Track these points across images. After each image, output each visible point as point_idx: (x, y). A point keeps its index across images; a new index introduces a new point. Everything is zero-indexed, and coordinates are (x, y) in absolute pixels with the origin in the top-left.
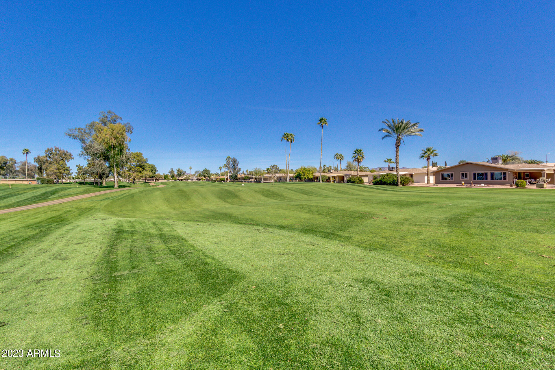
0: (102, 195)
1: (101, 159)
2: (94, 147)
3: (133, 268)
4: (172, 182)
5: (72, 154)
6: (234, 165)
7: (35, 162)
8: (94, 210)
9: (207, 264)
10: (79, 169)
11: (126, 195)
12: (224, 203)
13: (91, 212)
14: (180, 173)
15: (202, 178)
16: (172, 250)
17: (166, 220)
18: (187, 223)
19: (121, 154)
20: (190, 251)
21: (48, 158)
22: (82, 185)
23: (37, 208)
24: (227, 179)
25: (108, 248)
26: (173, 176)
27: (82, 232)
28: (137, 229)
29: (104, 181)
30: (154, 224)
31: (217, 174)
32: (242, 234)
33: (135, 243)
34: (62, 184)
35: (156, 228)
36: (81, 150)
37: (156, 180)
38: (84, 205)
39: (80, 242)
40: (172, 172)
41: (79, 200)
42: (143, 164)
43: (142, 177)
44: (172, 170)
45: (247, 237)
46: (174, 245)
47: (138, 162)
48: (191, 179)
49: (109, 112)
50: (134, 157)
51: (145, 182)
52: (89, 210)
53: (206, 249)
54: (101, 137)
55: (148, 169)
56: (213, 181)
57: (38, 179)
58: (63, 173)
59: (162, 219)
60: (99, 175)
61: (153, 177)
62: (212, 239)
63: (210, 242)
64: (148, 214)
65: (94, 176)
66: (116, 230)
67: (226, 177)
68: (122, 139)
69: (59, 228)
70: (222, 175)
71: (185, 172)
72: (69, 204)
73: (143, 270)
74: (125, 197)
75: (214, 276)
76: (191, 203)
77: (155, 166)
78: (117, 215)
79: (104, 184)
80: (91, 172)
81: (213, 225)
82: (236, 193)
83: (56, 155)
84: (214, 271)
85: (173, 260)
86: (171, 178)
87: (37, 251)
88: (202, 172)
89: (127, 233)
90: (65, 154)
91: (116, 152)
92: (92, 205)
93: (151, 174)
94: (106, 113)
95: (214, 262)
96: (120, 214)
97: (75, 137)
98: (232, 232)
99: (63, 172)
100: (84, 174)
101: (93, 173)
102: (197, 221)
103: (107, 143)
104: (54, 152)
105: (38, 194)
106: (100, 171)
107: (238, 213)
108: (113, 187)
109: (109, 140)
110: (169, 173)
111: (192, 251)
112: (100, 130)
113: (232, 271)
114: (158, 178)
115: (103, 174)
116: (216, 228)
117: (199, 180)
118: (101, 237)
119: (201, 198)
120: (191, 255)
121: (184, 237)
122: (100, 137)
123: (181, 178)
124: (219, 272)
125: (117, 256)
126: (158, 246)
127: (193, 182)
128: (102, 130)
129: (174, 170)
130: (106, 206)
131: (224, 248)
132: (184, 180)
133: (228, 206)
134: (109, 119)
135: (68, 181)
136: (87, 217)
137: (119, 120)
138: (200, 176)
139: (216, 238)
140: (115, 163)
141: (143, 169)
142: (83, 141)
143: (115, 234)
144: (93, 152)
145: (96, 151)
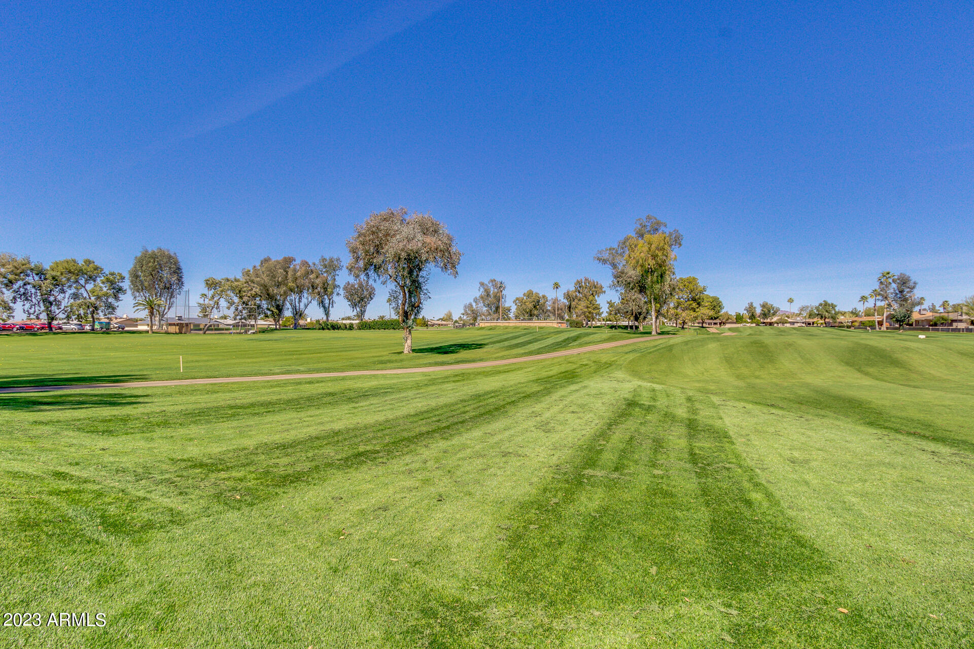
0: (630, 345)
1: (635, 291)
2: (626, 274)
3: (616, 469)
4: (750, 328)
5: (603, 286)
6: (901, 292)
7: (564, 299)
8: (614, 367)
9: (749, 503)
10: (610, 307)
11: (661, 346)
12: (858, 375)
13: (610, 368)
14: (768, 312)
15: (815, 320)
16: (695, 454)
17: (711, 396)
18: (750, 406)
19: (661, 282)
20: (728, 465)
21: (577, 293)
22: (614, 330)
23: (553, 358)
24: (880, 323)
25: (604, 427)
26: (752, 317)
27: (586, 397)
28: (658, 403)
29: (641, 324)
30: (689, 399)
31: (855, 313)
32: (876, 453)
33: (643, 428)
34: (591, 327)
35: (688, 407)
36: (612, 279)
37: (720, 324)
38: (604, 358)
39: (577, 410)
40: (751, 309)
41: (601, 350)
42: (698, 296)
43: (696, 318)
44: (751, 305)
45: (891, 465)
46: (704, 444)
47: (690, 294)
48: (790, 322)
49: (648, 218)
50: (685, 286)
51: (702, 327)
52: (609, 365)
53: (763, 470)
54: (634, 258)
55: (706, 304)
56: (843, 327)
57: (568, 320)
58: (593, 313)
59: (707, 392)
60: (634, 315)
61: (715, 319)
62: (790, 449)
63: (781, 455)
64: (688, 380)
65: (628, 317)
66: (628, 400)
67: (877, 318)
68: (664, 258)
69: (565, 386)
70: (867, 315)
71: (778, 310)
72: (587, 356)
73: (628, 478)
74: (659, 349)
75: (747, 538)
76: (776, 369)
77: (720, 299)
78: (641, 378)
79: (641, 328)
80: (625, 310)
81: (807, 420)
82: (897, 356)
83: (586, 288)
84: (754, 526)
85: (685, 474)
86: (749, 321)
87: (529, 413)
88: (817, 308)
89: (640, 408)
90: (596, 286)
91: (655, 278)
92: (613, 359)
93: (712, 313)
94: (645, 220)
95: (765, 504)
96: (647, 376)
97: (604, 261)
98: (848, 445)
99: (592, 311)
100: (616, 314)
101: (627, 312)
102: (772, 406)
103: (642, 266)
104: (583, 284)
105: (560, 340)
106: (635, 309)
107: (887, 403)
108: (650, 333)
109: (645, 261)
110: (745, 312)
111: (730, 465)
112: (633, 246)
113: (800, 542)
114: (724, 321)
115: (640, 314)
116: (811, 429)
117: (809, 324)
118: (604, 408)
119: (799, 359)
120: (725, 473)
121: (731, 433)
122: (632, 258)
123: (769, 320)
124: (765, 532)
125: (607, 442)
126: (677, 439)
127: (794, 329)
128: (635, 246)
129: (754, 305)
130: (631, 362)
131: (809, 477)
132: (776, 325)
133: (867, 381)
134: (649, 228)
135: (599, 324)
136: (602, 376)
137: (662, 228)
138: (811, 315)
139: (800, 449)
140: (653, 296)
141: (699, 304)
142: (614, 266)
143: (624, 407)
144: (626, 281)
145: (628, 280)
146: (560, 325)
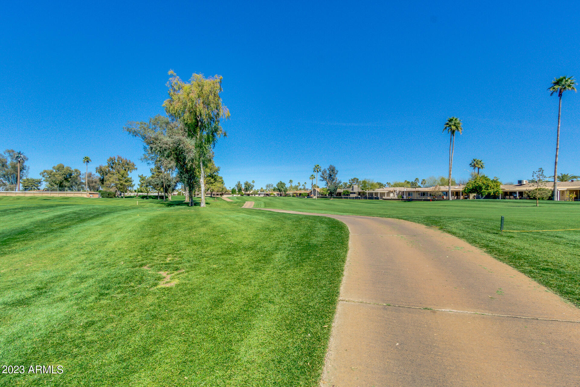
1: (172, 160)
4: (238, 197)
5: (135, 164)
7: (97, 172)
10: (142, 180)
14: (247, 187)
15: (271, 192)
21: (110, 168)
22: (145, 200)
26: (240, 190)
29: (170, 195)
34: (123, 198)
37: (220, 195)
40: (239, 185)
42: (215, 174)
48: (258, 194)
51: (211, 197)
57: (100, 191)
58: (124, 185)
60: (164, 187)
61: (220, 191)
65: (158, 189)
71: (253, 186)
79: (170, 198)
80: (156, 183)
83: (119, 164)
86: (237, 193)
88: (277, 186)
90: (128, 164)
97: (135, 134)
99: (124, 183)
100: (147, 186)
101: (158, 184)
104: (116, 161)
110: (236, 187)
114: (223, 193)
115: (169, 186)
117: (268, 195)
123: (248, 193)
132: (251, 195)
135: (132, 195)
144: (160, 147)
145: (164, 146)
146: (91, 195)
